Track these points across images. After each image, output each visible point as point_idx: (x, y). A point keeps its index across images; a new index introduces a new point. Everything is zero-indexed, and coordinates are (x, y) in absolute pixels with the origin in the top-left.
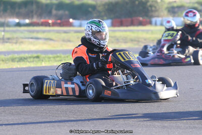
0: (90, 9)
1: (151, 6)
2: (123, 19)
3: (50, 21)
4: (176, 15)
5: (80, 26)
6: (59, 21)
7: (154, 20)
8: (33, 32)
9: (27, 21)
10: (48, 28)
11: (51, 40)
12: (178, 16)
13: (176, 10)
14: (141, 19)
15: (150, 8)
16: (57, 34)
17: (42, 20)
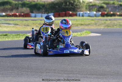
0: (41, 7)
1: (76, 5)
2: (60, 13)
3: (17, 14)
4: (91, 10)
5: (35, 17)
6: (22, 14)
7: (78, 13)
8: (7, 20)
9: (4, 14)
10: (16, 18)
11: (17, 25)
12: (92, 11)
13: (91, 7)
14: (71, 12)
15: (76, 7)
16: (21, 22)
17: (13, 13)
